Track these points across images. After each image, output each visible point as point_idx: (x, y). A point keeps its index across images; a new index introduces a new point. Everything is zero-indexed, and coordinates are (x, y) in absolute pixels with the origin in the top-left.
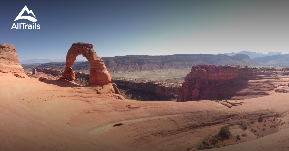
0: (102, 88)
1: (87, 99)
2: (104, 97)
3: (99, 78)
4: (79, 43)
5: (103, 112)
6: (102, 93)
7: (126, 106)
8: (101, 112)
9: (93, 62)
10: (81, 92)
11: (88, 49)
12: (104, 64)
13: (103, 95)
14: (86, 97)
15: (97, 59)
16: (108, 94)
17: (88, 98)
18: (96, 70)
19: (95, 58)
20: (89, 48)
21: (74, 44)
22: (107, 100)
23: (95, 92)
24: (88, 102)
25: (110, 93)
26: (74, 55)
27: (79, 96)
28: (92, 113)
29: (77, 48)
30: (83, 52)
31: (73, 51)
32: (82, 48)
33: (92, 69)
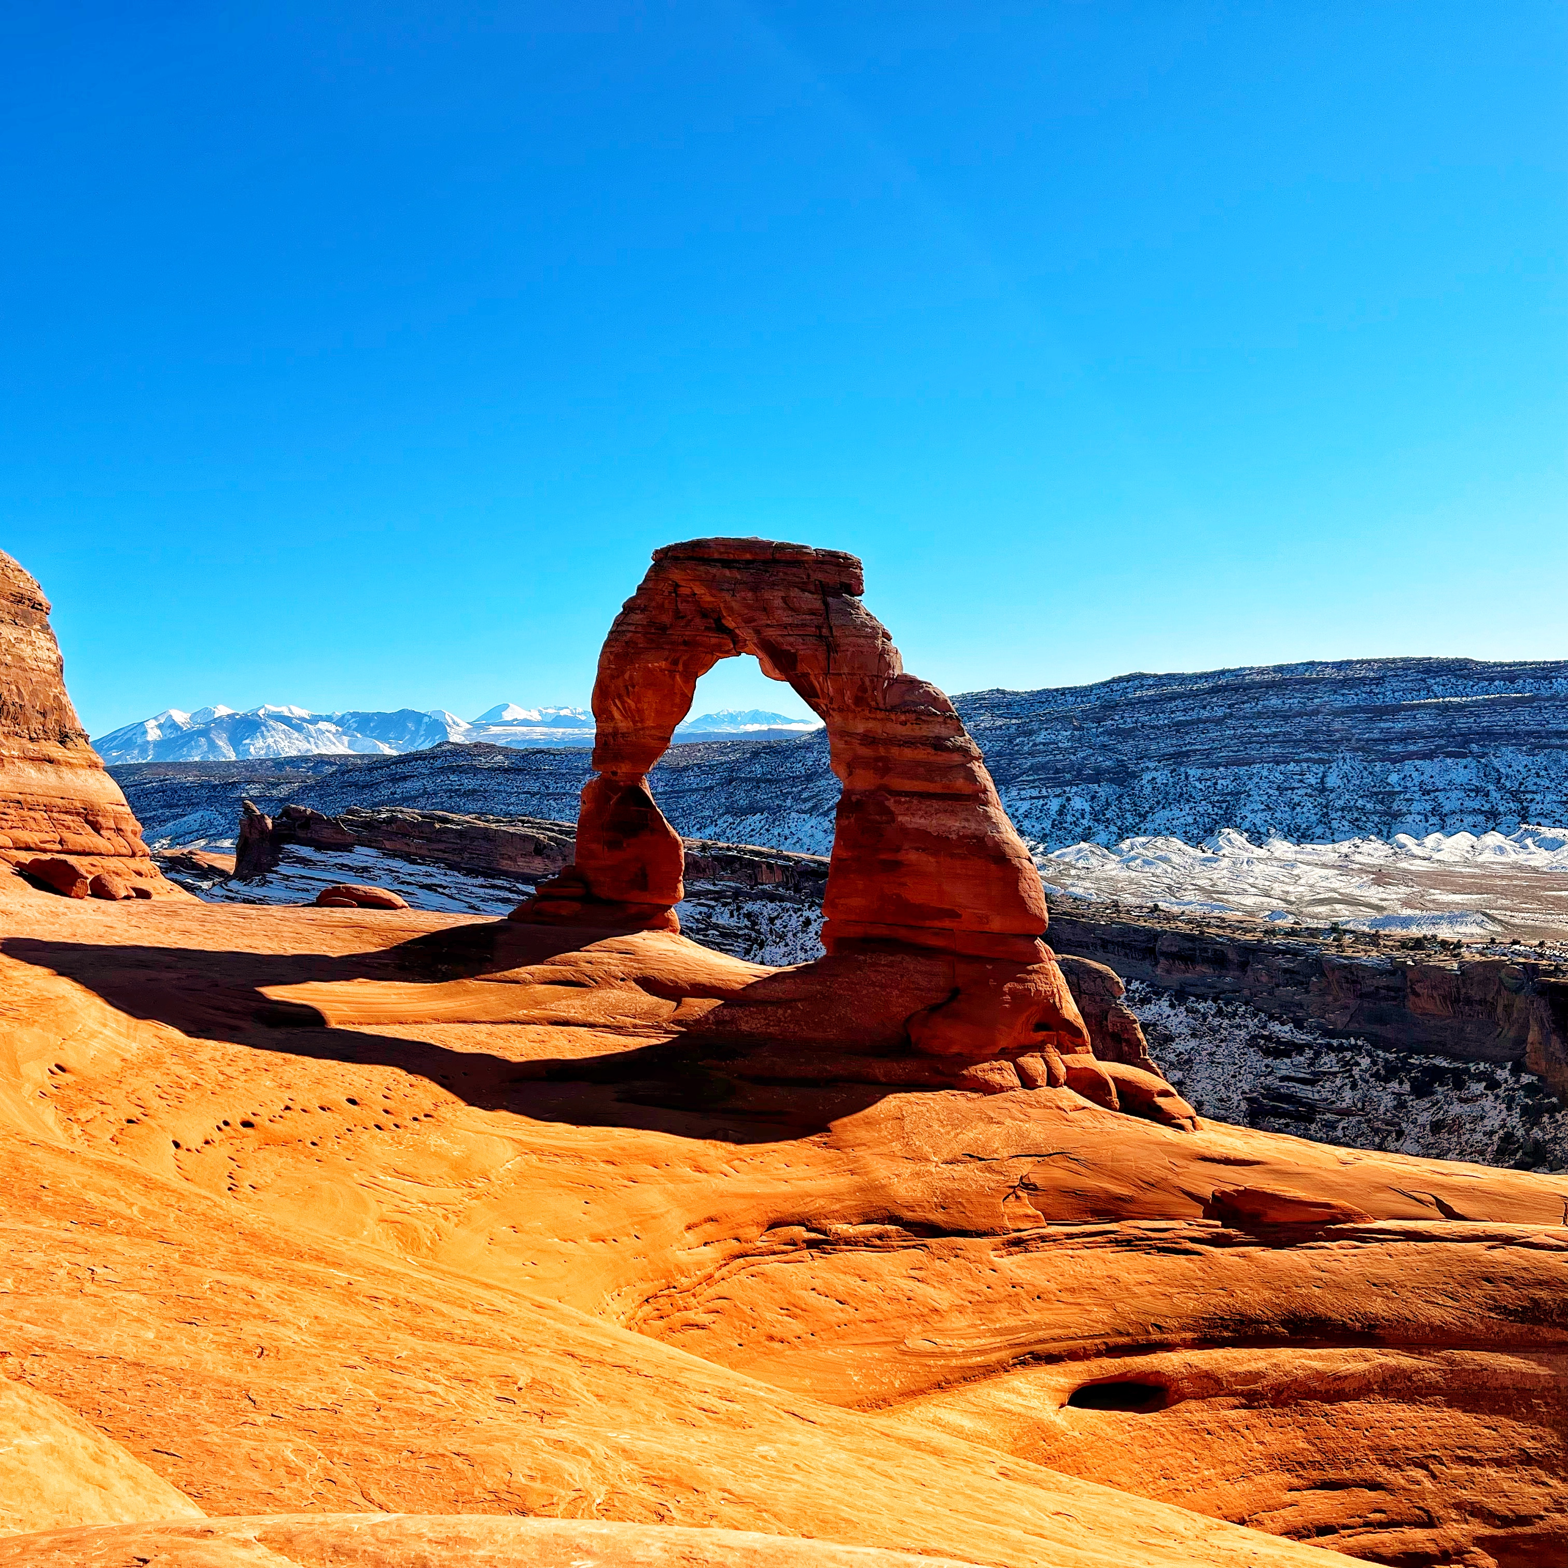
3: (919, 892)
4: (726, 542)
11: (818, 603)
18: (891, 803)
20: (824, 588)
21: (668, 550)
22: (1007, 1122)
26: (675, 662)
28: (851, 1243)
29: (699, 590)
30: (757, 632)
31: (666, 619)
32: (751, 590)
33: (854, 798)
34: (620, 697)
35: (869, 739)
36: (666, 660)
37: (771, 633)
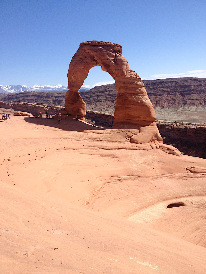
0: (140, 132)
1: (113, 154)
2: (144, 149)
3: (133, 113)
4: (95, 42)
5: (145, 178)
6: (139, 142)
7: (187, 169)
8: (141, 178)
9: (122, 80)
10: (101, 140)
11: (114, 54)
12: (144, 85)
13: (142, 144)
14: (112, 149)
15: (130, 74)
16: (150, 143)
17: (114, 151)
18: (128, 96)
19: (127, 72)
20: (115, 52)
21: (83, 43)
22: (150, 156)
23: (125, 139)
24: (116, 158)
25: (153, 142)
26: (85, 67)
27: (97, 148)
28: (125, 179)
29: (90, 51)
30: (102, 61)
31: (83, 57)
32: (100, 51)
33: (120, 95)
34: (73, 74)
35: (124, 83)
36: (83, 66)
37: (104, 61)
